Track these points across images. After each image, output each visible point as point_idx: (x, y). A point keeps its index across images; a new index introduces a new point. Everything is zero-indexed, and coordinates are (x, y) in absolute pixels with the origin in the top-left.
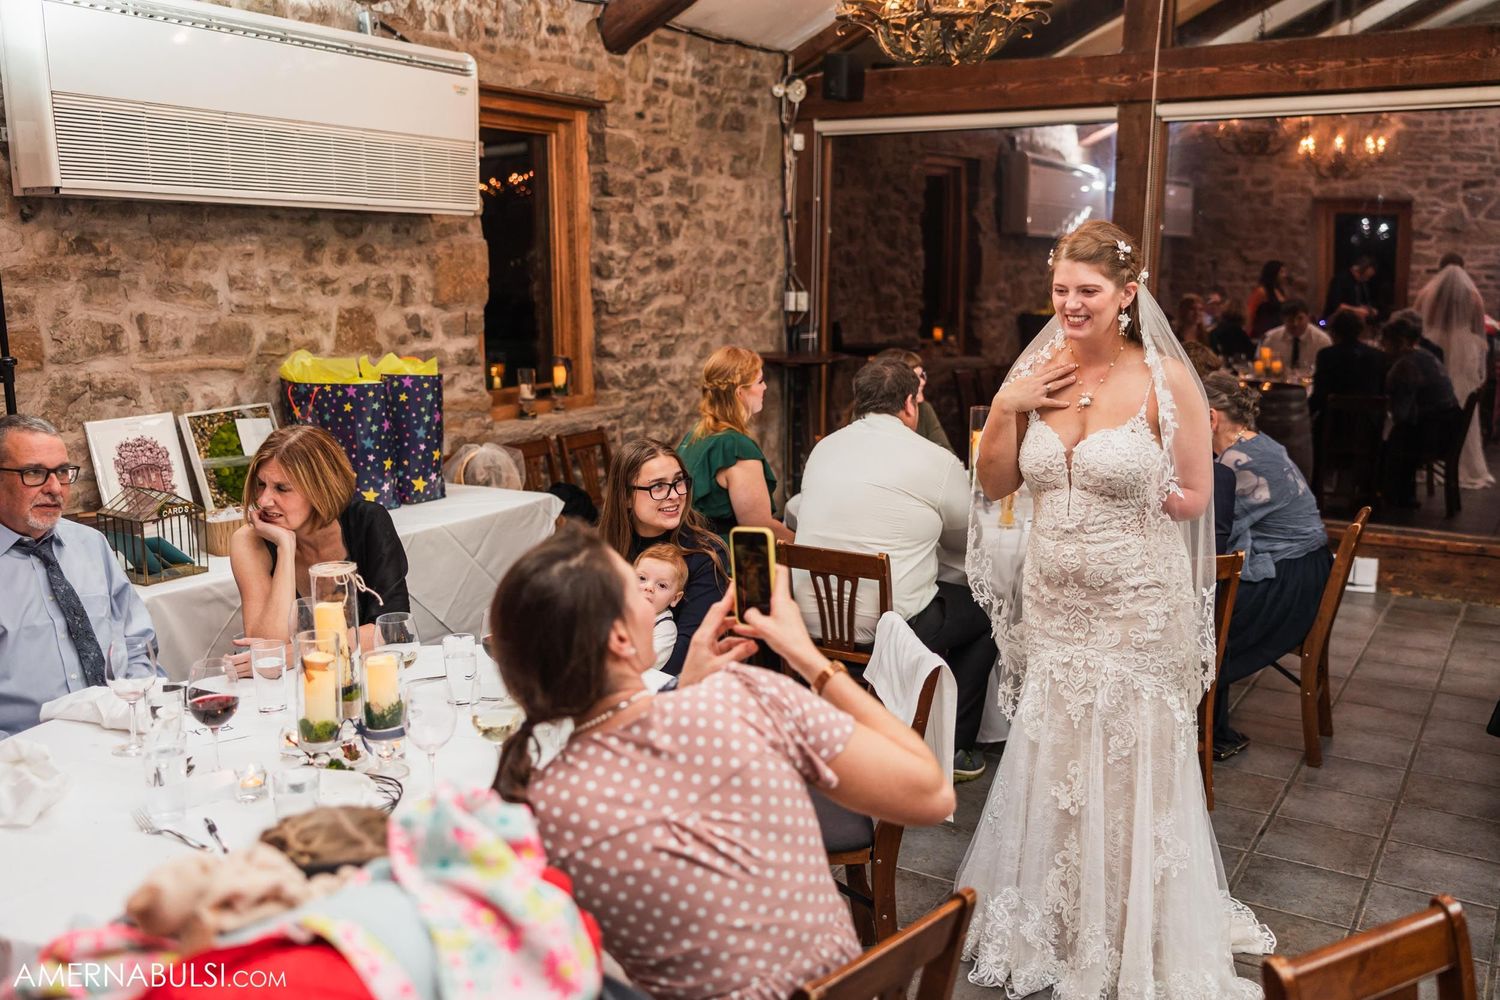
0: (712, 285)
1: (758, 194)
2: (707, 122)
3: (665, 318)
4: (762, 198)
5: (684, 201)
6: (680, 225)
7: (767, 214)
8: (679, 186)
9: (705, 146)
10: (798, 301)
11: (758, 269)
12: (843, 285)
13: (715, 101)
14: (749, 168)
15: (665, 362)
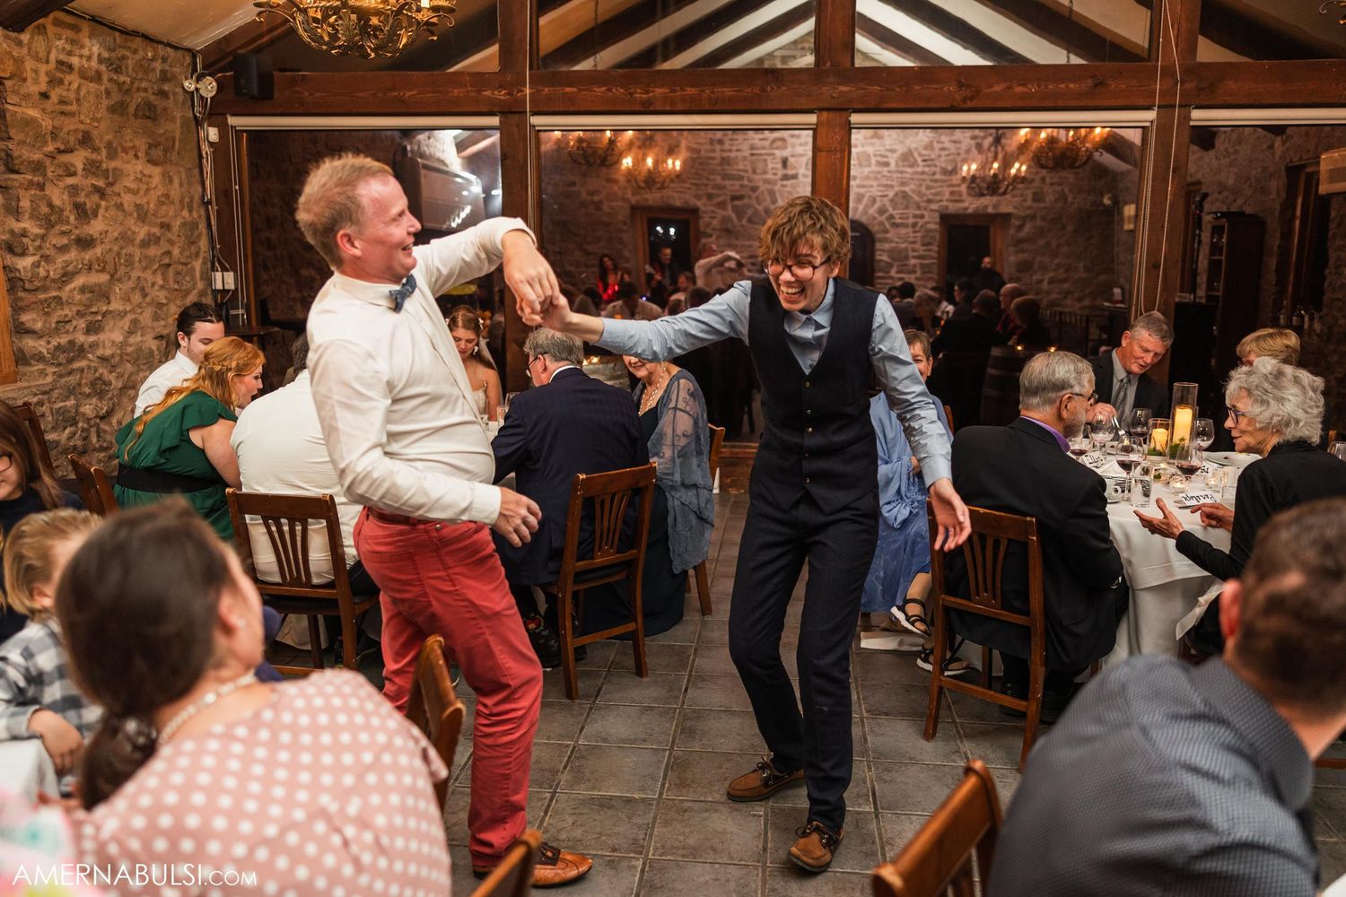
0: (137, 264)
1: (176, 181)
2: (118, 109)
3: (89, 295)
4: (181, 185)
5: (101, 183)
6: (98, 206)
7: (187, 200)
8: (92, 168)
9: (118, 131)
10: (225, 280)
11: (183, 250)
12: (266, 268)
13: (125, 90)
14: (165, 156)
15: (92, 338)
